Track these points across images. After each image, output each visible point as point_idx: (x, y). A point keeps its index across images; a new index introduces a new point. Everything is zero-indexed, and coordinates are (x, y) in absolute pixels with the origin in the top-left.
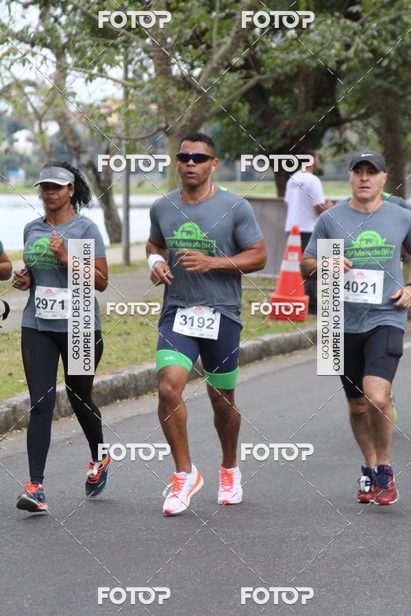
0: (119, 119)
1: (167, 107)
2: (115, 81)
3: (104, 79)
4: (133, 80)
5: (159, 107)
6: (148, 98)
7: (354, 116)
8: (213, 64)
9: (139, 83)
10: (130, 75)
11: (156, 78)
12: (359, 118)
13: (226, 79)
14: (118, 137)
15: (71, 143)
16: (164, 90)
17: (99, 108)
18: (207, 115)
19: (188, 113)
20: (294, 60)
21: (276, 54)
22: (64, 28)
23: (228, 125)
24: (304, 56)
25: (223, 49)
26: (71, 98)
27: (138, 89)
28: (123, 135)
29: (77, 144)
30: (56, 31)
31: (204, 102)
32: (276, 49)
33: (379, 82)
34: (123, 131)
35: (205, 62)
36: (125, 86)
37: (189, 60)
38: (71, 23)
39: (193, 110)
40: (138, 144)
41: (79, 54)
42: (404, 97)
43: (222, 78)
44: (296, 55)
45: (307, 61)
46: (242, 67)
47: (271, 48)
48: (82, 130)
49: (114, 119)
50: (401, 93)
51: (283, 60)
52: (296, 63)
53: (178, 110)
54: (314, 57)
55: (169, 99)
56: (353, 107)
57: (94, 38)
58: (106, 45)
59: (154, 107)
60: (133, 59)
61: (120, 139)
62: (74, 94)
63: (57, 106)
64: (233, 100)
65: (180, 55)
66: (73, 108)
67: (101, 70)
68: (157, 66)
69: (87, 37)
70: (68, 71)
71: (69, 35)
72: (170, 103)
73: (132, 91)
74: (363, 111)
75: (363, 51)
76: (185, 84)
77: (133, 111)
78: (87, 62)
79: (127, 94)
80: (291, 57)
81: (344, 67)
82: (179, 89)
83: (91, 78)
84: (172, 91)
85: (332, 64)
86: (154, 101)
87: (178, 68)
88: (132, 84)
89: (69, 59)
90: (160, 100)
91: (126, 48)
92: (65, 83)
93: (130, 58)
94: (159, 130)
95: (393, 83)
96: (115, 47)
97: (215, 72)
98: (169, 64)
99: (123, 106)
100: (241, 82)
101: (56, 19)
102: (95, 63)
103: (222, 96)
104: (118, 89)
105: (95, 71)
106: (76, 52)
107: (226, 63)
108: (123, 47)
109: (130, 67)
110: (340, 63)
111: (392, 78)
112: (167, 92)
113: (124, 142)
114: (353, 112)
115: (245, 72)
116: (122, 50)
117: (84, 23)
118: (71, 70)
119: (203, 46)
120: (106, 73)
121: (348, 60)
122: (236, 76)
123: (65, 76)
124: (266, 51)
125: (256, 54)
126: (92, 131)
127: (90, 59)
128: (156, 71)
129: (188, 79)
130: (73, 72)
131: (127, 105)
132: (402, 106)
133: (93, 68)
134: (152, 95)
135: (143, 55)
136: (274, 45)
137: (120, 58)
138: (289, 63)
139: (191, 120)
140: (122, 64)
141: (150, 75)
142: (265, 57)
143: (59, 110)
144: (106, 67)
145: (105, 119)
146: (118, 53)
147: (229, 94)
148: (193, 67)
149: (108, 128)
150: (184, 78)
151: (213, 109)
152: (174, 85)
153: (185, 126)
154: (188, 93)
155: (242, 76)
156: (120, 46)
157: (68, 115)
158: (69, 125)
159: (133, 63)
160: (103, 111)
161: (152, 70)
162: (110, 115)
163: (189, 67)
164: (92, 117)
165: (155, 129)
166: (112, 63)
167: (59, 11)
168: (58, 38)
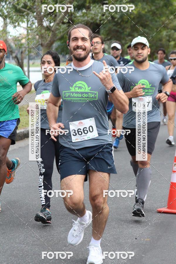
0: (25, 41)
1: (42, 37)
2: (24, 28)
3: (20, 27)
4: (29, 27)
5: (39, 37)
6: (36, 34)
7: (106, 39)
8: (57, 22)
9: (32, 28)
10: (29, 26)
11: (38, 27)
12: (108, 40)
13: (62, 26)
14: (25, 47)
15: (9, 49)
16: (40, 31)
17: (18, 37)
18: (55, 39)
19: (49, 39)
20: (85, 20)
21: (79, 18)
22: (6, 9)
23: (63, 43)
24: (89, 19)
25: (61, 17)
26: (8, 34)
27: (32, 30)
28: (27, 46)
29: (11, 50)
30: (3, 11)
31: (54, 35)
32: (79, 16)
33: (114, 28)
34: (27, 45)
35: (55, 21)
36: (27, 30)
37: (49, 20)
38: (7, 8)
39: (51, 38)
40: (32, 50)
41: (11, 18)
42: (123, 33)
43: (60, 26)
44: (86, 18)
45: (90, 20)
46: (67, 23)
47: (77, 16)
48: (13, 45)
49: (23, 41)
50: (122, 31)
51: (81, 20)
52: (86, 21)
53: (45, 38)
54: (92, 19)
55: (42, 34)
56: (106, 36)
57: (16, 13)
58: (21, 15)
59: (37, 37)
60: (30, 20)
61: (26, 48)
62: (9, 33)
63: (4, 37)
64: (64, 34)
65: (46, 18)
66: (9, 37)
67: (19, 24)
68: (38, 22)
69: (14, 13)
70: (8, 25)
71: (7, 12)
72: (42, 35)
73: (29, 31)
74: (109, 37)
75: (108, 17)
76: (48, 28)
77: (30, 38)
78: (14, 21)
79: (28, 32)
80: (84, 19)
81: (102, 22)
82: (46, 30)
83: (15, 27)
84: (43, 31)
85: (98, 22)
86: (37, 35)
87: (45, 23)
88: (29, 29)
89: (8, 20)
90: (39, 34)
91: (27, 16)
92: (6, 28)
93: (29, 19)
94: (39, 45)
95: (119, 28)
96: (24, 16)
97: (58, 24)
98: (42, 22)
99: (26, 36)
100: (67, 28)
101: (3, 7)
102: (16, 22)
103: (60, 32)
104: (25, 30)
105: (17, 24)
106: (10, 18)
107: (62, 21)
108: (26, 16)
109: (29, 23)
110: (100, 21)
111: (119, 26)
112: (42, 31)
113: (27, 49)
114: (105, 38)
115: (68, 24)
116: (26, 17)
117: (12, 8)
118: (9, 24)
119: (54, 15)
120: (20, 25)
121: (104, 20)
122: (65, 26)
123: (6, 26)
124: (75, 17)
125: (72, 18)
126: (16, 45)
127: (15, 20)
128: (38, 24)
129: (49, 27)
130: (10, 25)
131: (28, 36)
132: (122, 36)
133: (16, 23)
134: (36, 33)
135: (33, 19)
136: (78, 15)
137: (25, 20)
138: (83, 21)
139: (50, 41)
140: (26, 22)
141: (36, 26)
142: (75, 19)
143: (5, 38)
144: (20, 23)
145: (20, 41)
146: (25, 18)
147: (63, 32)
148: (50, 23)
149: (22, 44)
150: (47, 27)
151: (58, 37)
152: (44, 29)
153: (48, 43)
154: (49, 32)
155: (67, 25)
156: (25, 15)
157: (8, 40)
158: (8, 43)
159: (30, 21)
160: (20, 38)
161: (36, 24)
162: (22, 40)
163: (49, 23)
164: (16, 40)
165: (38, 44)
166: (23, 22)
167: (4, 4)
168: (4, 13)
